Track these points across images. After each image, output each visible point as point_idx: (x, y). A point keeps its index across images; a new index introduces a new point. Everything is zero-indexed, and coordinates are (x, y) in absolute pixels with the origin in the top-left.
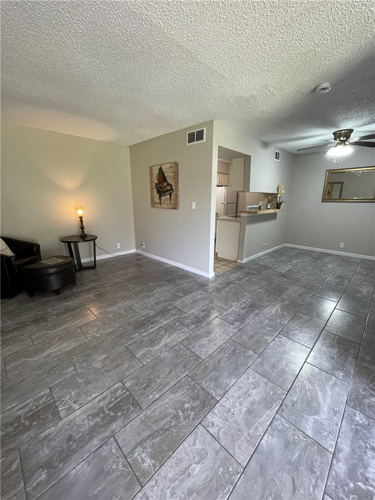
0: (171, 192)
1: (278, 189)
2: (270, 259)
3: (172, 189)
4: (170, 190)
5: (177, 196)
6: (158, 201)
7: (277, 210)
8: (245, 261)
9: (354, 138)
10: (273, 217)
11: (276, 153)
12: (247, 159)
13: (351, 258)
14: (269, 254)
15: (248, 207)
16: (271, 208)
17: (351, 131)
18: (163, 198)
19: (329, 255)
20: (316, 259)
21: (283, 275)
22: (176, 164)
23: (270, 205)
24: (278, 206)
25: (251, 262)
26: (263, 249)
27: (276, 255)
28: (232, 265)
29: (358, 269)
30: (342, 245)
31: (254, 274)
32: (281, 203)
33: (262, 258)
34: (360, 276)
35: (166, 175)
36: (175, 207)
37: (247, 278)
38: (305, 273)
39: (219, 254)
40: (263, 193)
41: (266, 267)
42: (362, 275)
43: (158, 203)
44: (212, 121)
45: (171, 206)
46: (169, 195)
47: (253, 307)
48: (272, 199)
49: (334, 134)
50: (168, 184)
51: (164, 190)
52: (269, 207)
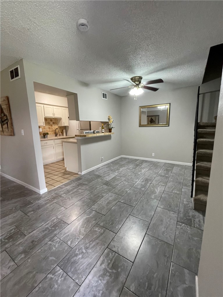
0: (7, 121)
1: (109, 119)
2: (106, 168)
3: (7, 119)
4: (6, 120)
5: (12, 124)
6: (1, 130)
7: (110, 133)
8: (83, 173)
10: (108, 138)
11: (103, 94)
12: (75, 95)
13: (159, 163)
14: (108, 164)
15: (85, 132)
16: (106, 132)
18: (4, 127)
19: (146, 161)
20: (137, 165)
21: (107, 183)
22: (7, 98)
23: (103, 130)
24: (110, 131)
25: (90, 173)
27: (112, 165)
28: (72, 178)
29: (160, 171)
30: (153, 154)
31: (84, 184)
32: (111, 129)
33: (101, 168)
34: (159, 177)
37: (75, 190)
38: (123, 179)
39: (67, 168)
41: (99, 176)
42: (161, 176)
46: (6, 124)
48: (107, 126)
50: (5, 115)
52: (103, 131)
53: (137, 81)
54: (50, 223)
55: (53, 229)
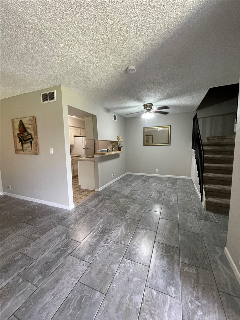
0: (31, 140)
1: (118, 138)
2: (118, 185)
3: (32, 138)
5: (37, 144)
6: (21, 148)
7: (118, 152)
8: (100, 189)
9: (154, 108)
10: (117, 156)
11: (114, 116)
12: (94, 117)
13: (163, 177)
14: (118, 181)
15: (99, 150)
16: (115, 150)
17: (152, 105)
18: (25, 146)
19: (152, 177)
20: (145, 181)
21: (126, 197)
22: (35, 118)
23: (114, 148)
24: (119, 149)
25: (105, 189)
26: (113, 178)
27: (121, 181)
28: (91, 194)
29: (167, 184)
30: (157, 170)
31: (106, 199)
32: (121, 148)
33: (113, 185)
34: (169, 189)
35: (26, 126)
36: (36, 153)
37: (101, 204)
38: (139, 192)
39: (81, 186)
40: (109, 141)
41: (115, 192)
42: (170, 188)
43: (20, 150)
44: (60, 86)
45: (32, 152)
46: (30, 143)
47: (104, 233)
48: (115, 144)
49: (144, 105)
50: (29, 134)
51: (25, 139)
52: (114, 150)
53: (149, 107)
54: (61, 243)
55: (65, 248)
